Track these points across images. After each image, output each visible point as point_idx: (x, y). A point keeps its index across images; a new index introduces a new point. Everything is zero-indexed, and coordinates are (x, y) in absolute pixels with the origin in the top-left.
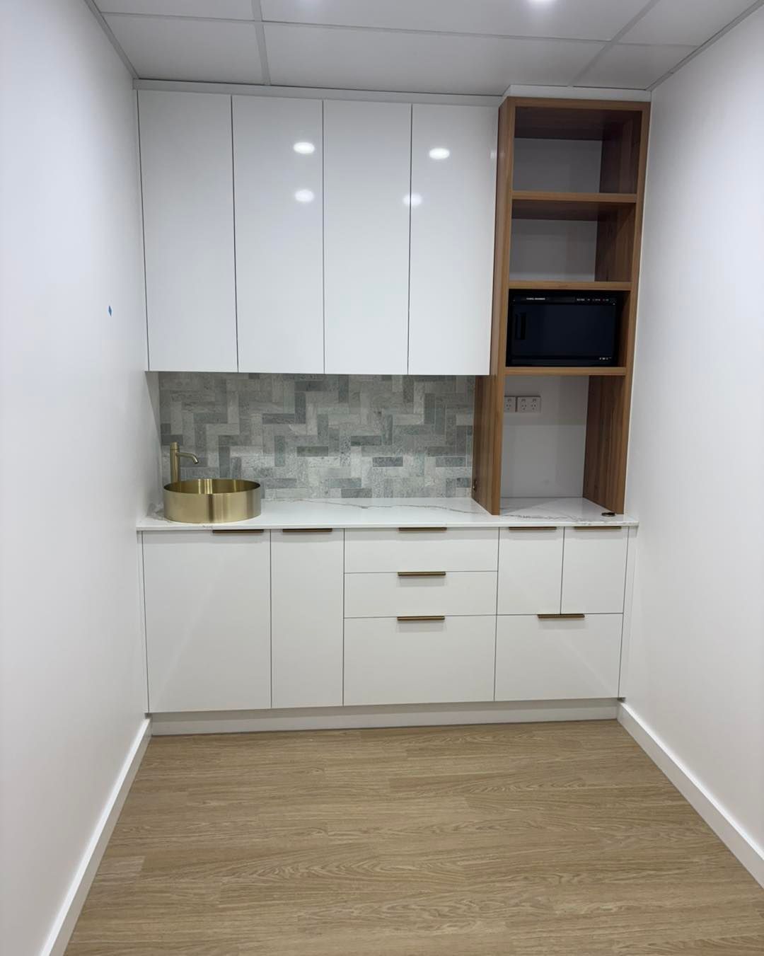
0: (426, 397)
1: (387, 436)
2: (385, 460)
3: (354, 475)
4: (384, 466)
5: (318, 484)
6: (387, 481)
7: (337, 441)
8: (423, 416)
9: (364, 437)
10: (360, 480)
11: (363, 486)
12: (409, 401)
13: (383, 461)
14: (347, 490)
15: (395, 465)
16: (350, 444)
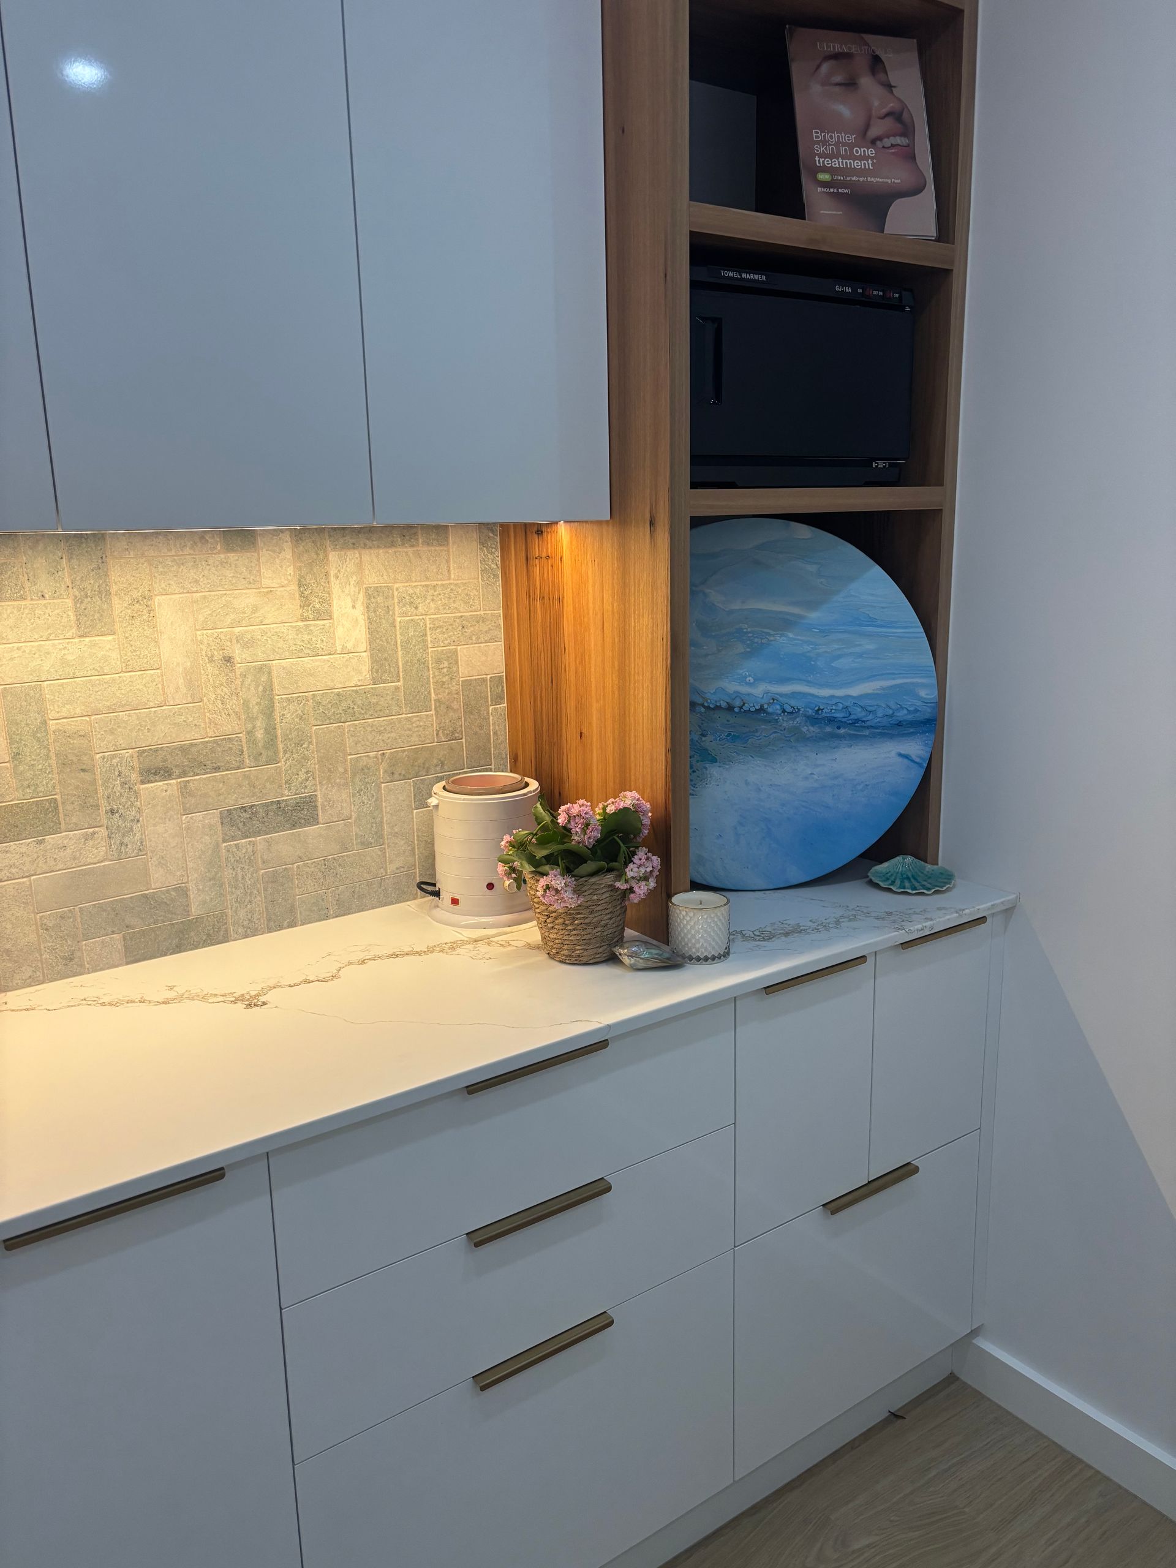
0: (369, 597)
1: (260, 734)
2: (261, 813)
3: (159, 880)
4: (259, 833)
5: (33, 937)
6: (274, 878)
7: (87, 776)
8: (365, 656)
9: (184, 750)
10: (183, 892)
11: (195, 910)
12: (319, 615)
13: (255, 814)
14: (143, 933)
15: (294, 826)
16: (134, 777)
